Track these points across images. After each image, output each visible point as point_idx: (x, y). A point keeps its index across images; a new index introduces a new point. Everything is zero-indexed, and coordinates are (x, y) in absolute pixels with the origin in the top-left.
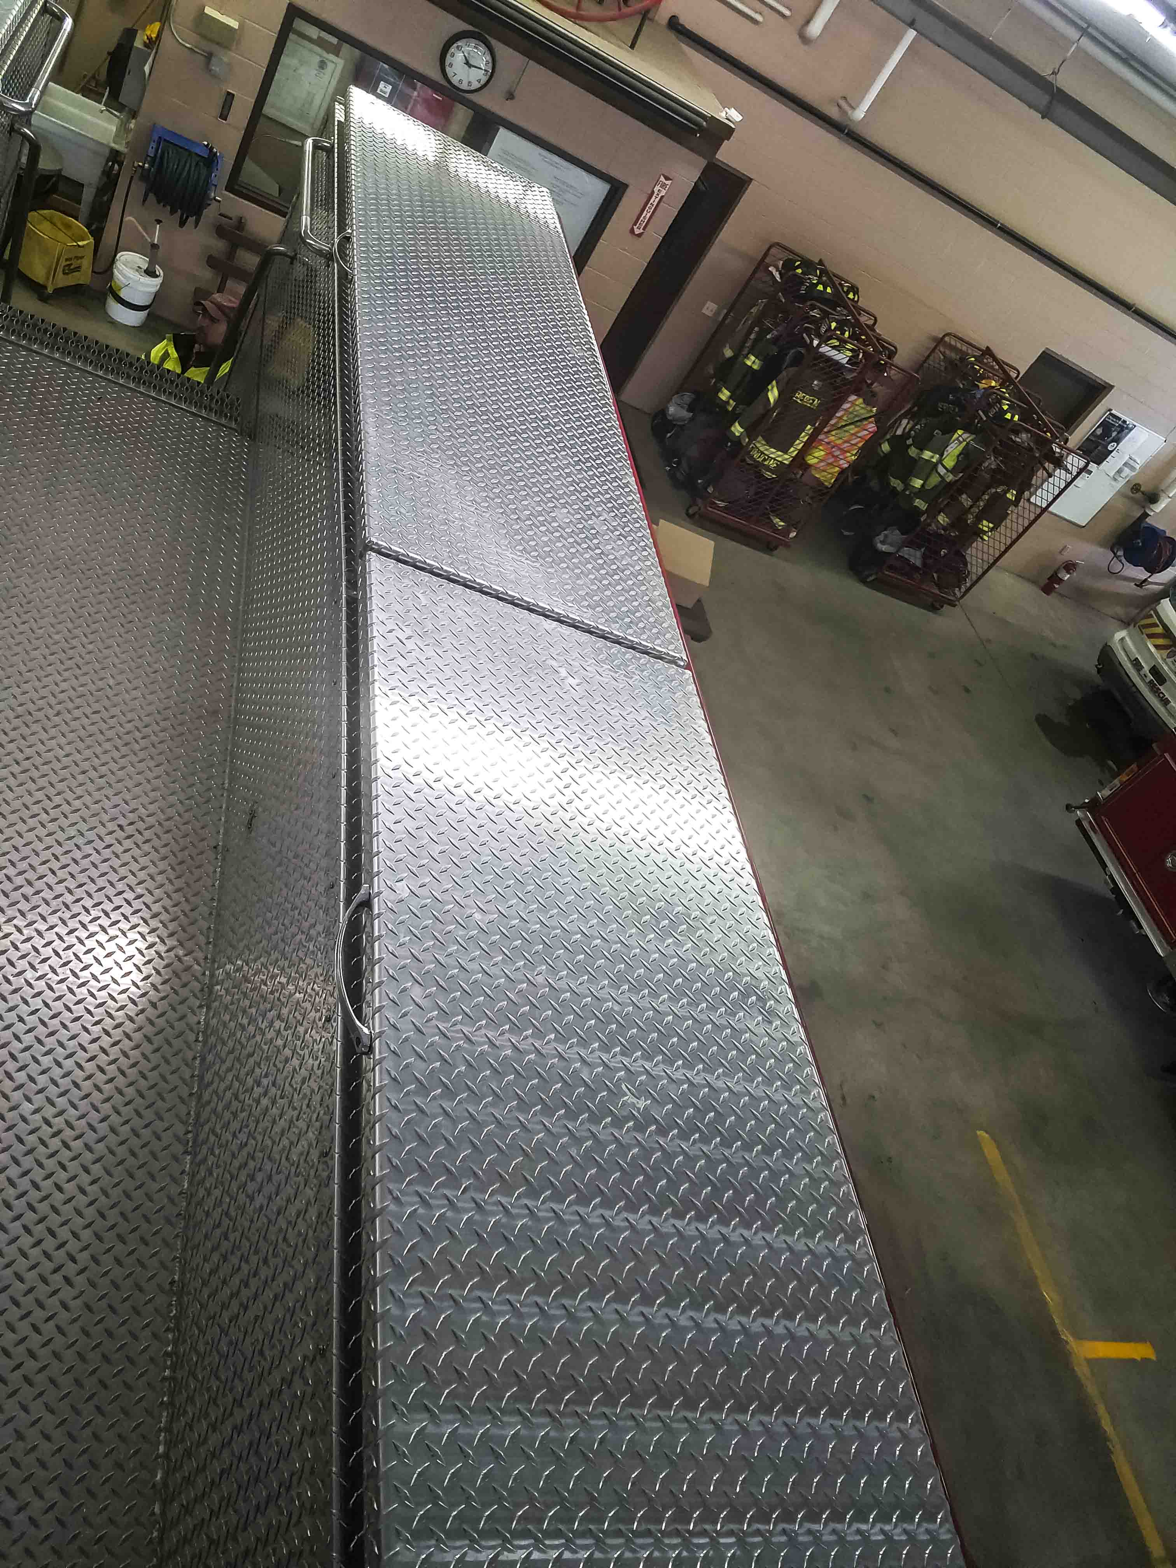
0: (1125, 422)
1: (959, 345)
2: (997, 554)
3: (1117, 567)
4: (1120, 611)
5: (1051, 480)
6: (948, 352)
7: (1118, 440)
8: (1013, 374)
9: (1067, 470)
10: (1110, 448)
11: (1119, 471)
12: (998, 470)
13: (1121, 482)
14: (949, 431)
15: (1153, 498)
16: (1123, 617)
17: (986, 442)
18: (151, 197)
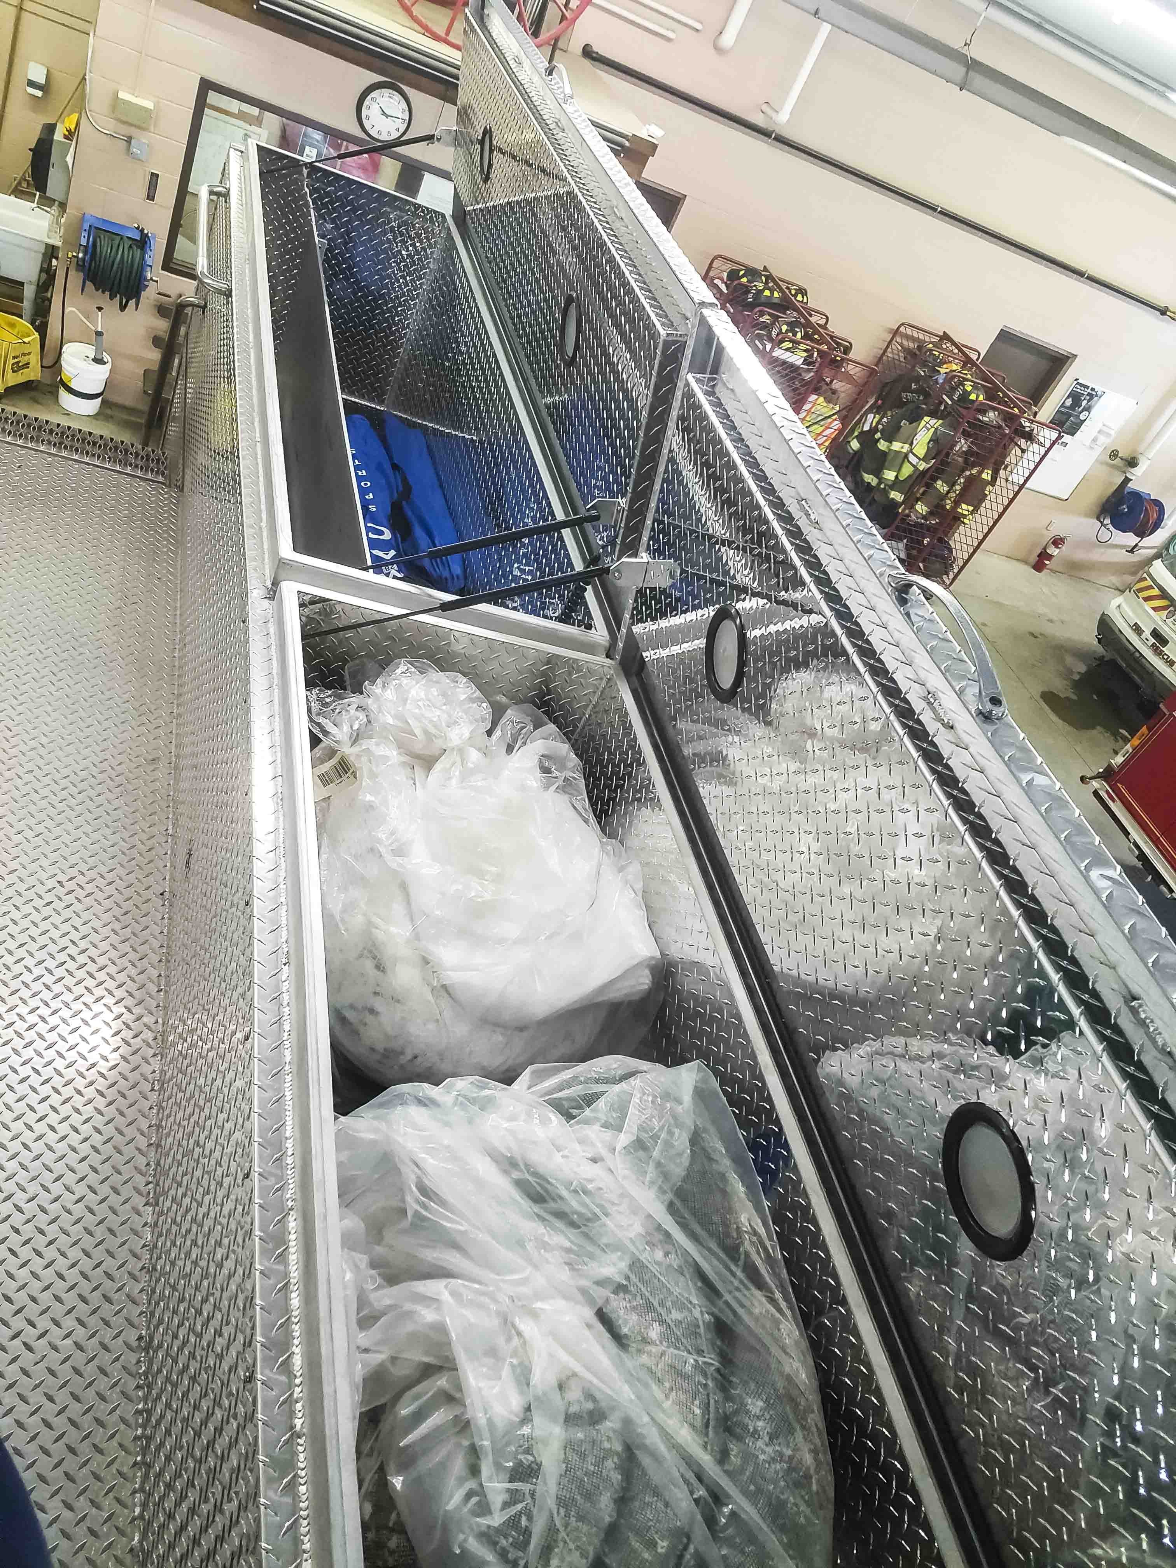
0: (1093, 389)
1: (915, 335)
2: (981, 537)
3: (1104, 535)
4: (1115, 580)
5: (1025, 456)
6: (905, 343)
7: (1088, 409)
8: (974, 356)
9: (1040, 444)
10: (1082, 417)
11: (1095, 440)
12: (969, 453)
13: (1098, 450)
14: (915, 418)
15: (1132, 463)
16: (1118, 585)
17: (954, 427)
18: (89, 285)
